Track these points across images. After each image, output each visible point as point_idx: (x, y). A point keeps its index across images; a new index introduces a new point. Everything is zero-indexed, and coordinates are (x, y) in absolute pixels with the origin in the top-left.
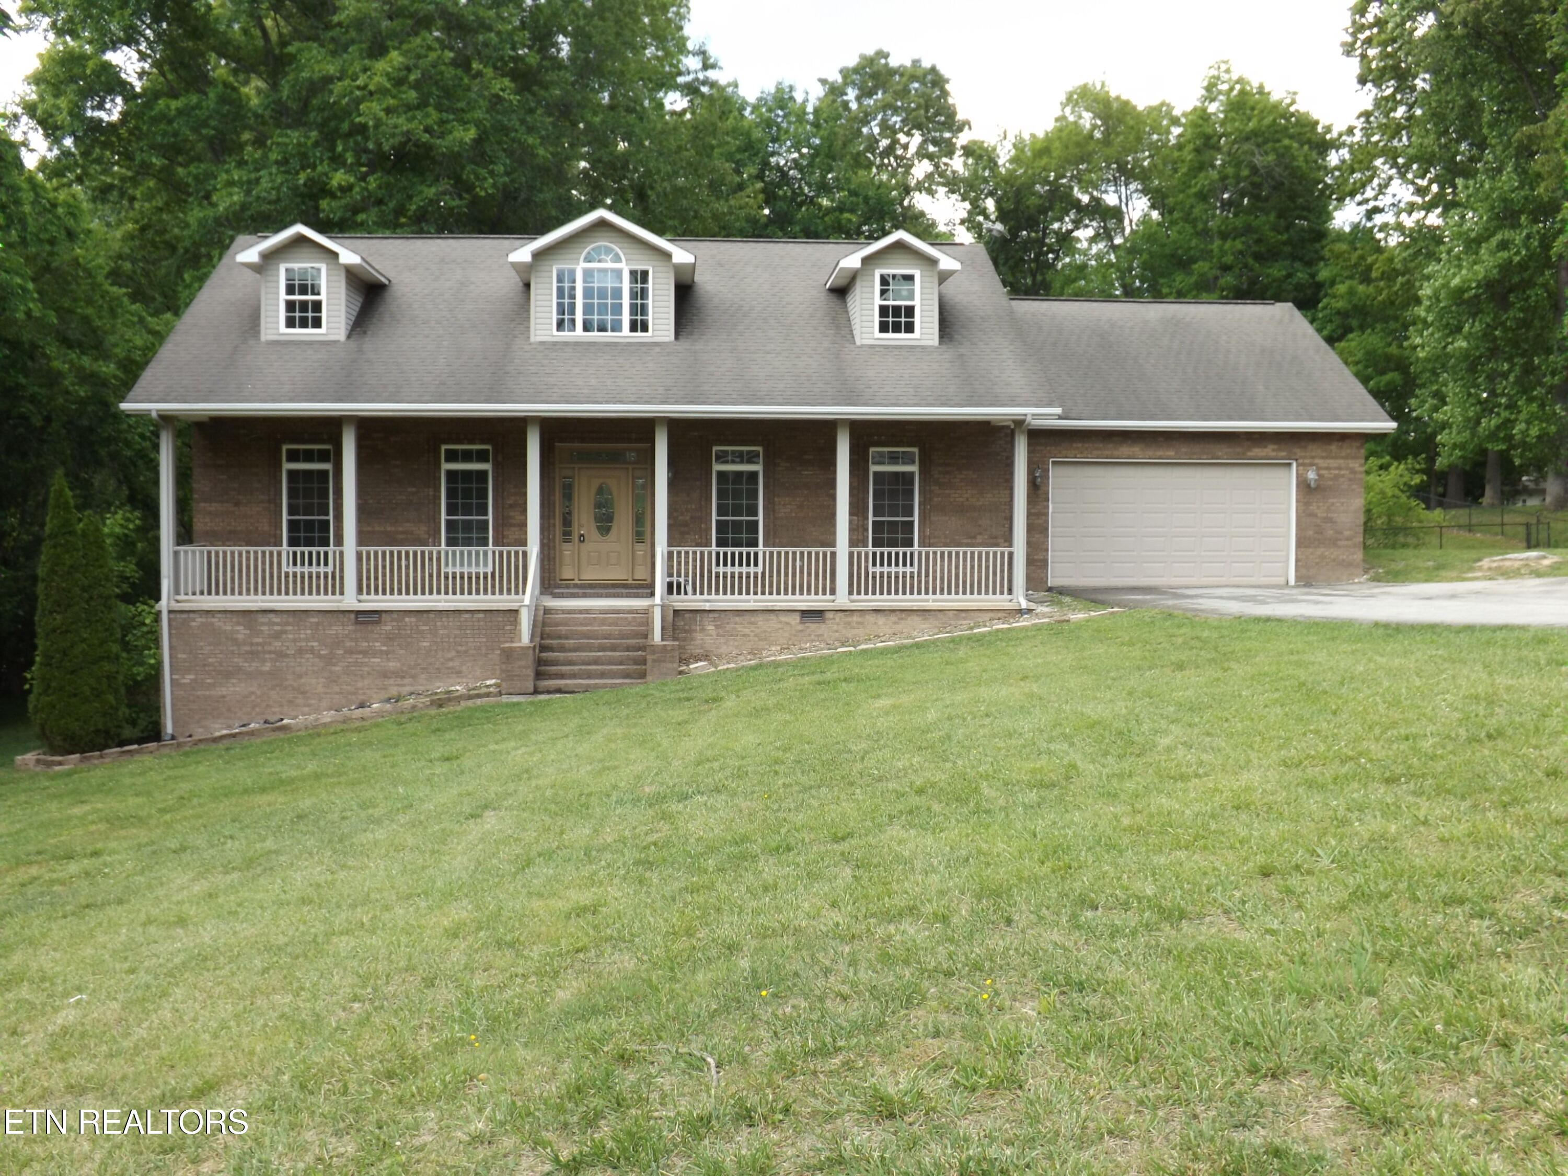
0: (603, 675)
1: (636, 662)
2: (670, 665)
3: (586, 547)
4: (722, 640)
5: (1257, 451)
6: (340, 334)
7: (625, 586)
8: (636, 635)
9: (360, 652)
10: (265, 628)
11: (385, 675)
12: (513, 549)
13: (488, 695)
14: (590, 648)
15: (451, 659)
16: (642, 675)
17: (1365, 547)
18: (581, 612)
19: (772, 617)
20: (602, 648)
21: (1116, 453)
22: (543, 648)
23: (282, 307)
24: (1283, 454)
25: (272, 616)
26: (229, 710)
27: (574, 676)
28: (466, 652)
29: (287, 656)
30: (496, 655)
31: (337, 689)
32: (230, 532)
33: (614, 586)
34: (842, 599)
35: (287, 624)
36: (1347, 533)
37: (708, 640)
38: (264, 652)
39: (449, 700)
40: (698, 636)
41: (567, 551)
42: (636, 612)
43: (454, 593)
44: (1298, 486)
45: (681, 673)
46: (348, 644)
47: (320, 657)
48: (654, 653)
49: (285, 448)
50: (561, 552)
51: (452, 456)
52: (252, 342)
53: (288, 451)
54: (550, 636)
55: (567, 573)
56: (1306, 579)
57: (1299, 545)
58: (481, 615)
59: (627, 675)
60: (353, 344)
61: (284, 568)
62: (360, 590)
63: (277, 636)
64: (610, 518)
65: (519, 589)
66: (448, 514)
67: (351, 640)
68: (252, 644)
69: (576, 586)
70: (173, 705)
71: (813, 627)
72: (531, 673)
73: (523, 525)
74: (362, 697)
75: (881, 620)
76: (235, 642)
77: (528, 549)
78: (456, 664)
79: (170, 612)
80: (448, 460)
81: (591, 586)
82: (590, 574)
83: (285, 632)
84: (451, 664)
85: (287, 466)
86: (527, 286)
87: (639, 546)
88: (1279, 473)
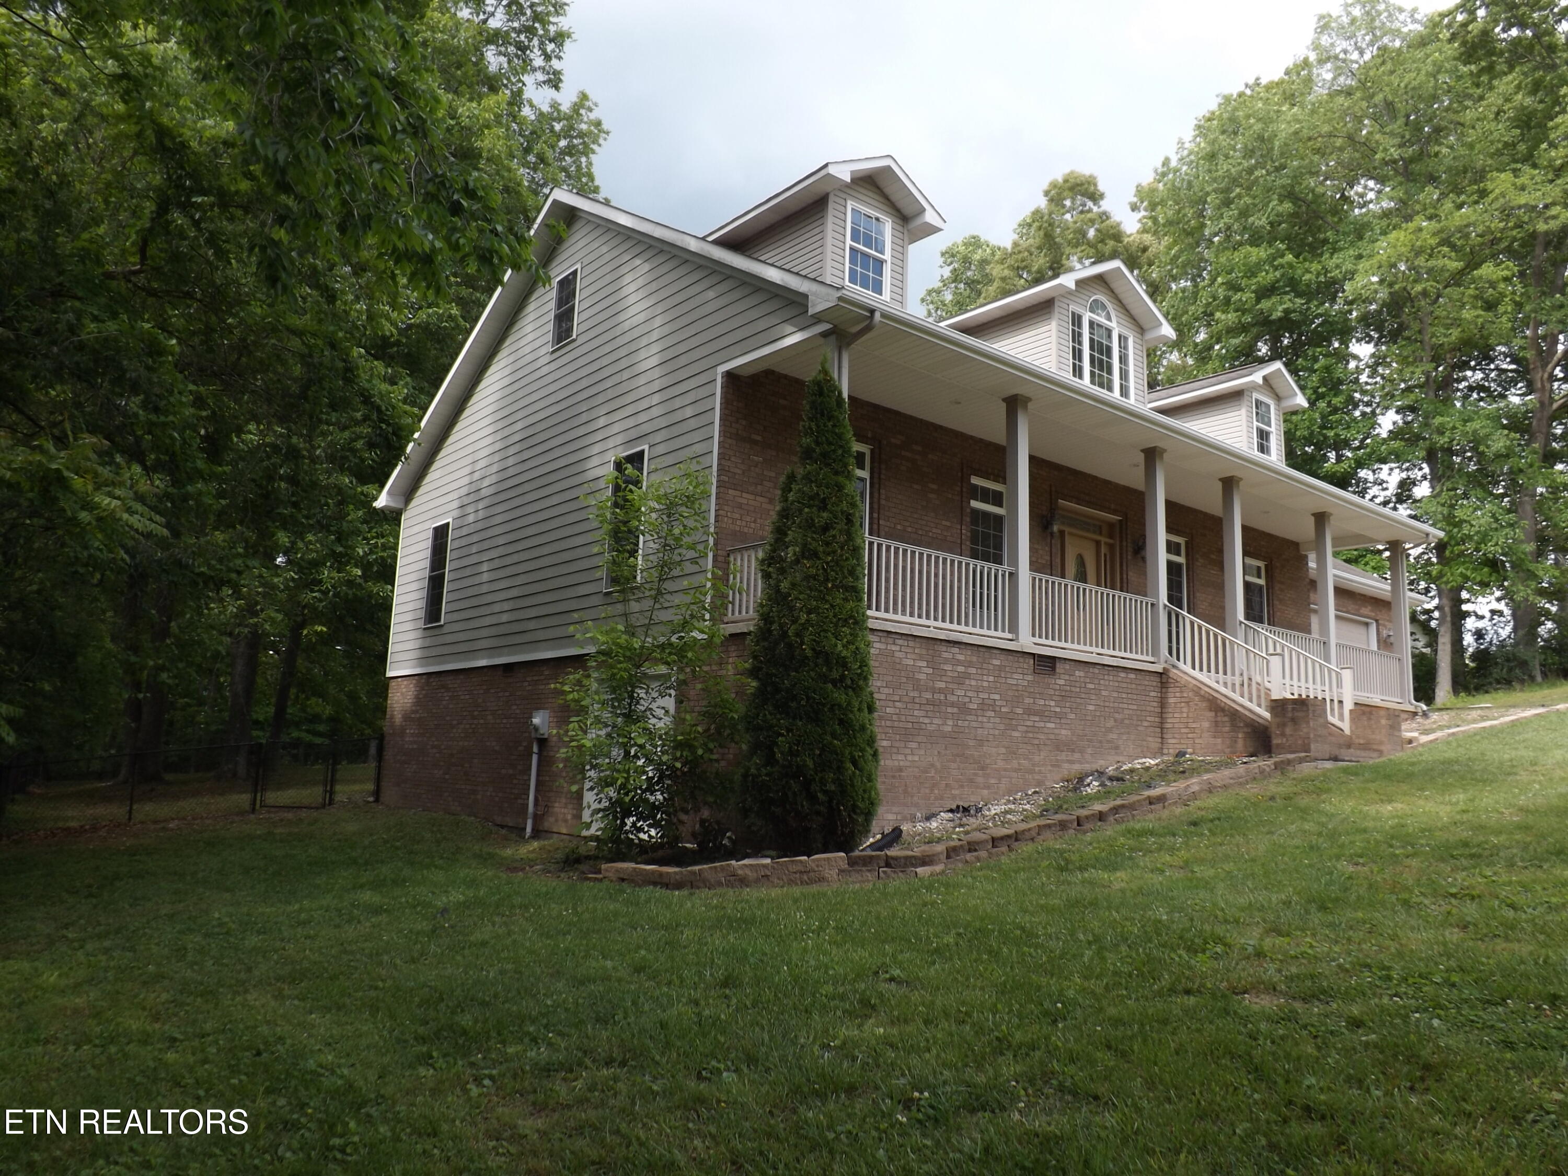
9: (1037, 713)
11: (1059, 746)
23: (847, 253)
28: (1122, 721)
29: (970, 711)
35: (970, 664)
38: (946, 704)
46: (1027, 700)
47: (1001, 716)
62: (1033, 628)
63: (960, 680)
65: (1149, 648)
67: (1030, 695)
68: (934, 690)
76: (917, 686)
83: (968, 676)
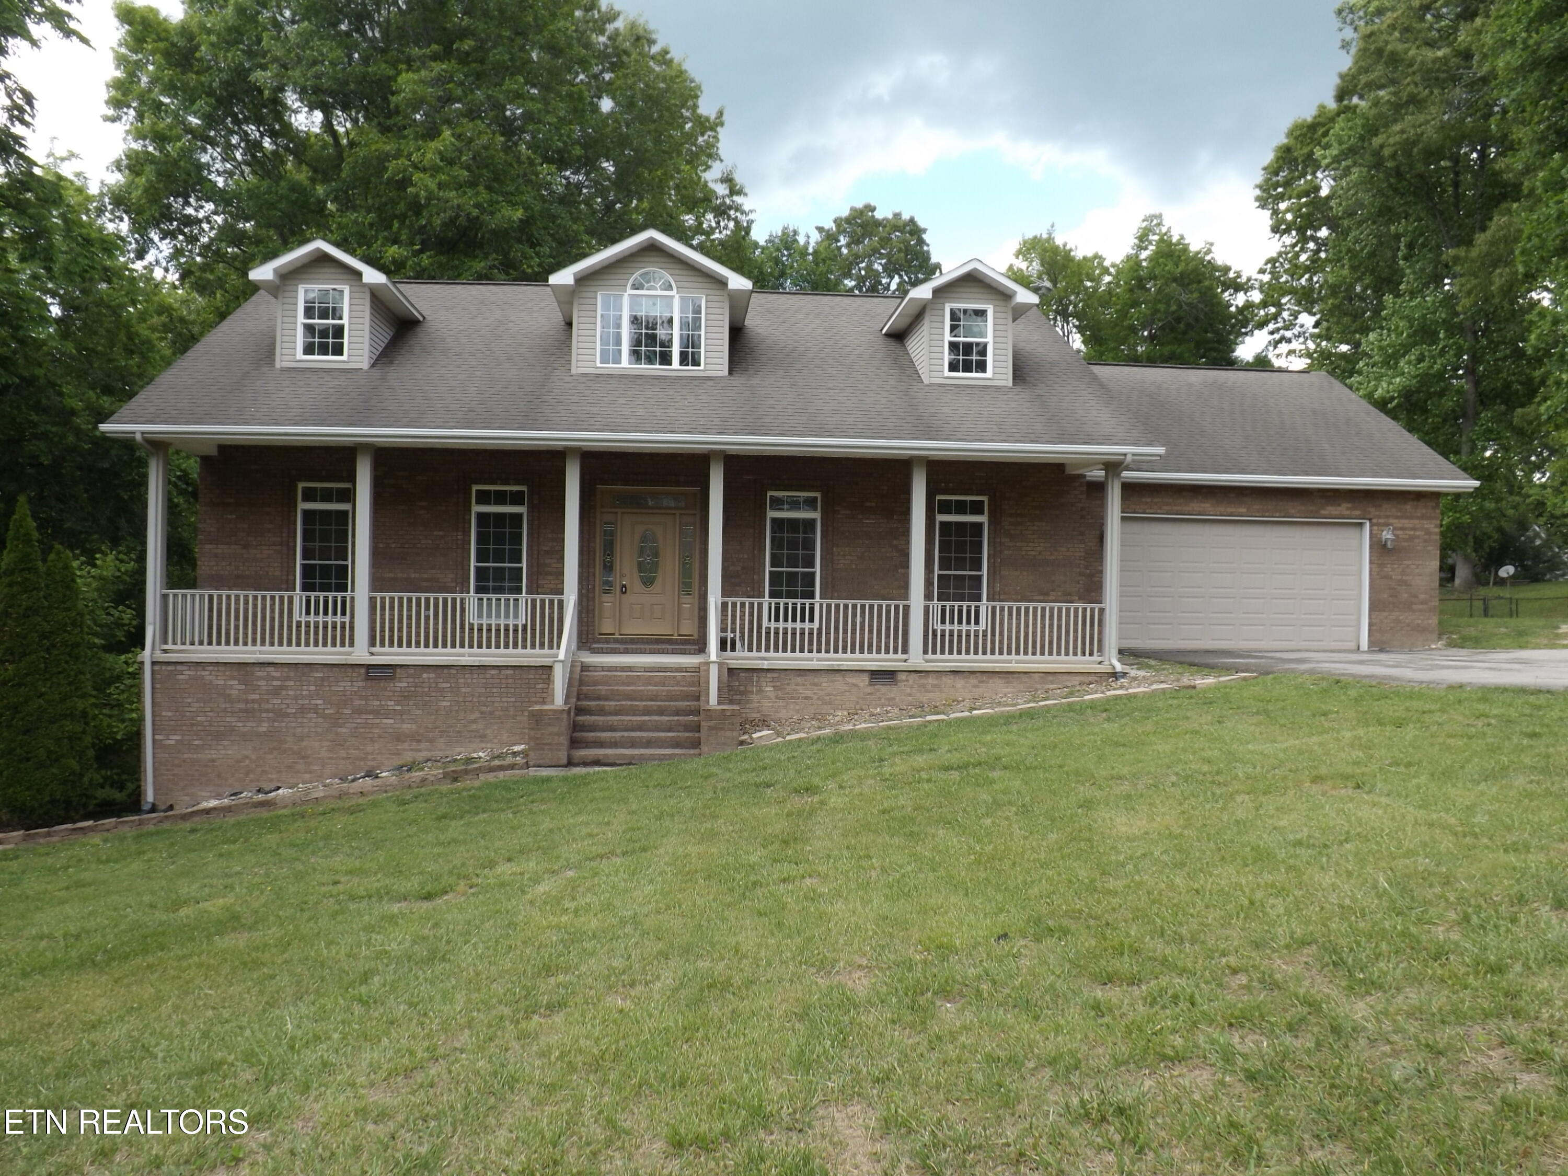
0: (649, 744)
1: (687, 728)
2: (729, 734)
3: (629, 598)
4: (781, 703)
5: (1331, 510)
6: (364, 363)
7: (670, 642)
8: (686, 697)
9: (370, 712)
10: (262, 683)
12: (547, 597)
13: (512, 767)
14: (634, 712)
15: (474, 721)
16: (696, 744)
17: (1442, 612)
18: (623, 669)
19: (838, 677)
20: (647, 712)
21: (1186, 509)
22: (580, 711)
23: (300, 331)
24: (1358, 513)
25: (271, 669)
26: (219, 776)
27: (615, 744)
28: (491, 713)
29: (287, 715)
30: (523, 718)
31: (343, 753)
32: (238, 577)
33: (658, 642)
34: (916, 658)
35: (288, 678)
36: (1422, 597)
37: (766, 703)
38: (261, 711)
39: (466, 772)
40: (755, 698)
41: (607, 603)
42: (685, 670)
43: (480, 646)
44: (1371, 547)
45: (742, 743)
46: (357, 703)
47: (325, 716)
48: (710, 718)
49: (301, 486)
50: (601, 603)
51: (484, 498)
52: (265, 369)
53: (304, 489)
54: (587, 697)
55: (607, 627)
56: (1379, 644)
57: (1372, 609)
58: (510, 672)
59: (677, 744)
60: (376, 373)
61: (296, 617)
62: (372, 643)
63: (276, 692)
64: (655, 567)
65: (554, 642)
66: (478, 561)
67: (361, 698)
68: (247, 701)
69: (616, 641)
70: (155, 769)
71: (883, 689)
72: (564, 740)
73: (560, 574)
74: (370, 763)
75: (960, 683)
76: (228, 698)
77: (564, 597)
78: (480, 726)
79: (154, 663)
80: (478, 502)
81: (633, 641)
82: (633, 628)
83: (285, 688)
84: (474, 727)
85: (303, 506)
86: (569, 324)
87: (686, 599)
88: (1352, 533)
